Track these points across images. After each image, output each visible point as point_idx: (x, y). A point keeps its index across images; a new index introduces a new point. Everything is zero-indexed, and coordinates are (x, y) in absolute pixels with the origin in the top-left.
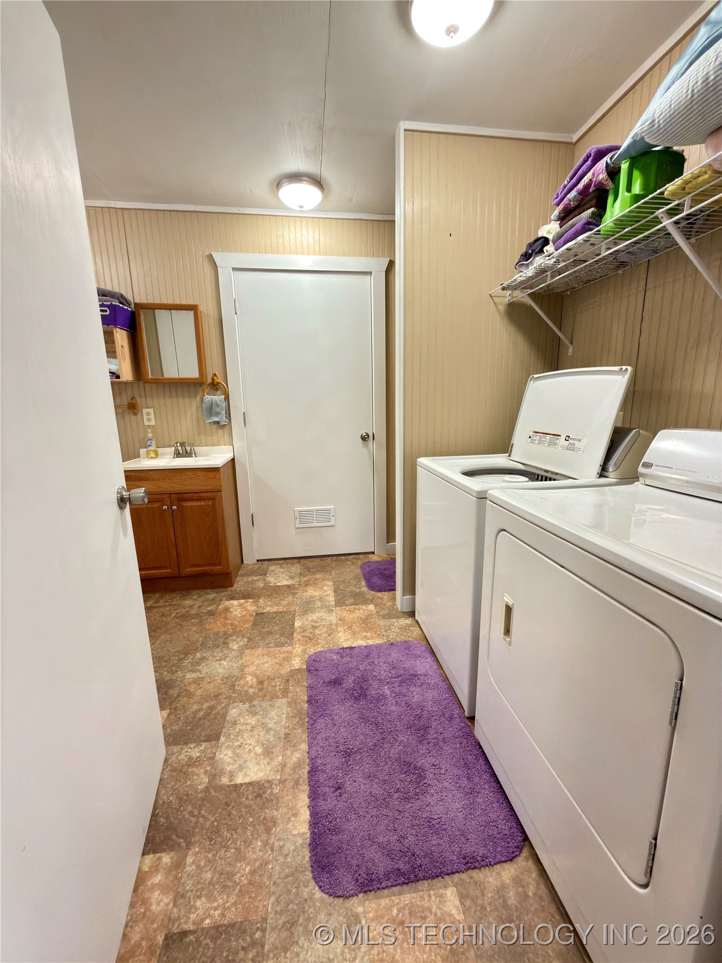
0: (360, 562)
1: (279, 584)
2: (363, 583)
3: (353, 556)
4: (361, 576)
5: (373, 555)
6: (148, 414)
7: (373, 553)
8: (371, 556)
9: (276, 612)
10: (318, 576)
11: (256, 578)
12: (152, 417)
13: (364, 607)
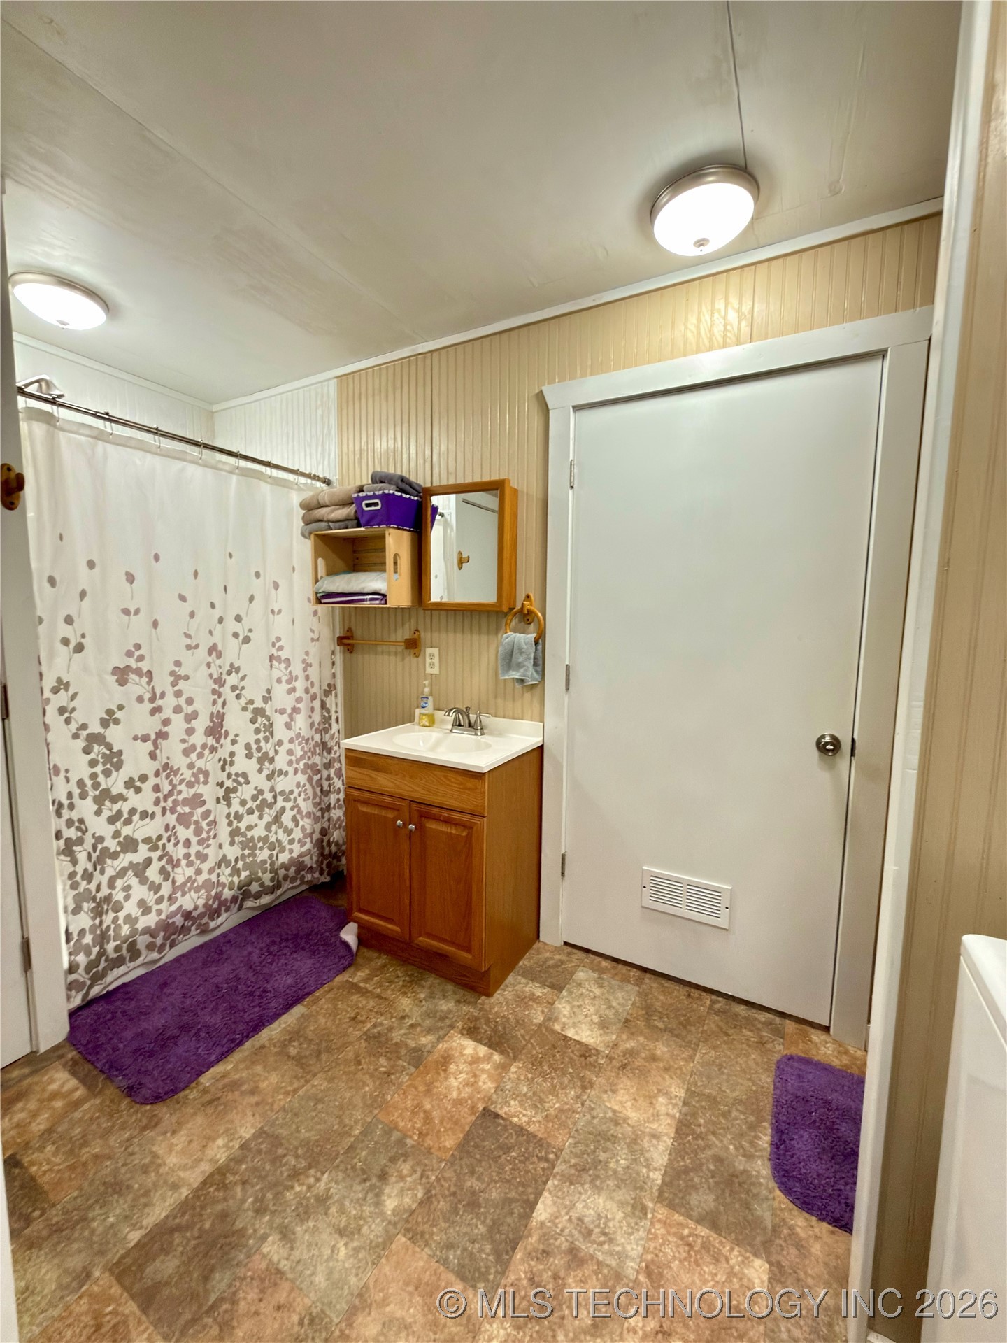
0: (779, 1049)
1: (570, 1033)
2: (765, 1140)
3: (768, 1015)
4: (767, 1104)
5: (824, 1037)
6: (432, 656)
7: (827, 1029)
8: (817, 1036)
9: (521, 1130)
10: (661, 1049)
11: (538, 992)
12: (436, 660)
13: (735, 1257)
